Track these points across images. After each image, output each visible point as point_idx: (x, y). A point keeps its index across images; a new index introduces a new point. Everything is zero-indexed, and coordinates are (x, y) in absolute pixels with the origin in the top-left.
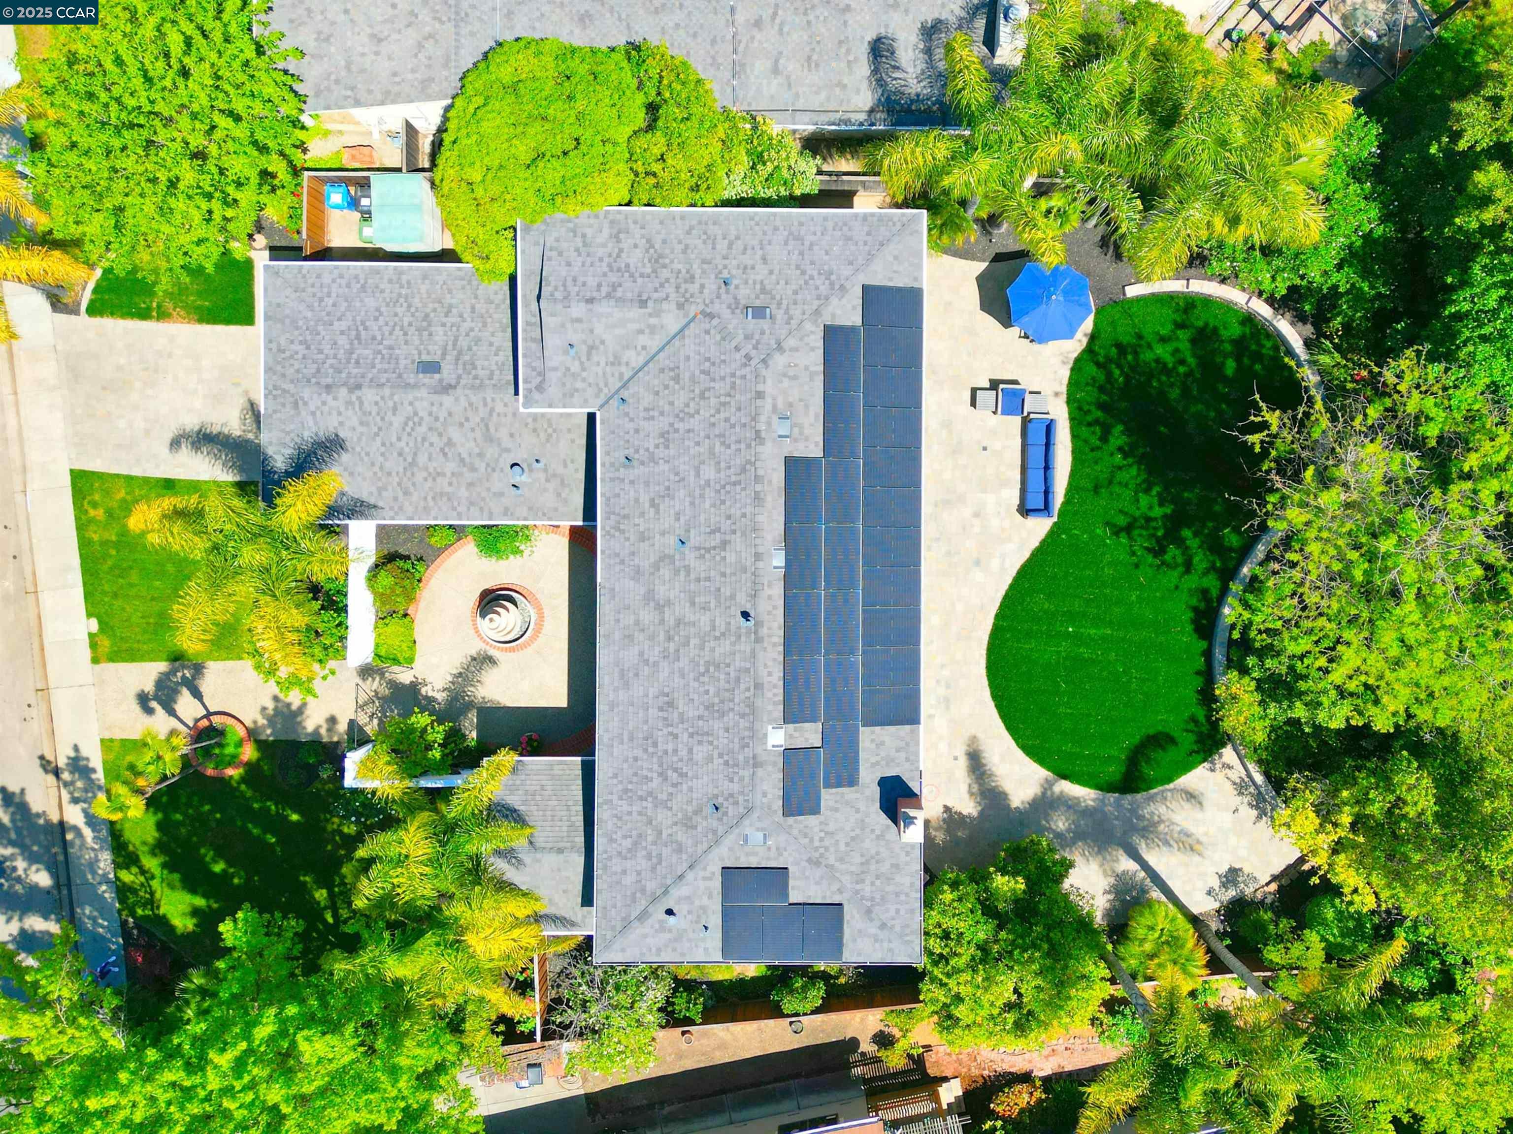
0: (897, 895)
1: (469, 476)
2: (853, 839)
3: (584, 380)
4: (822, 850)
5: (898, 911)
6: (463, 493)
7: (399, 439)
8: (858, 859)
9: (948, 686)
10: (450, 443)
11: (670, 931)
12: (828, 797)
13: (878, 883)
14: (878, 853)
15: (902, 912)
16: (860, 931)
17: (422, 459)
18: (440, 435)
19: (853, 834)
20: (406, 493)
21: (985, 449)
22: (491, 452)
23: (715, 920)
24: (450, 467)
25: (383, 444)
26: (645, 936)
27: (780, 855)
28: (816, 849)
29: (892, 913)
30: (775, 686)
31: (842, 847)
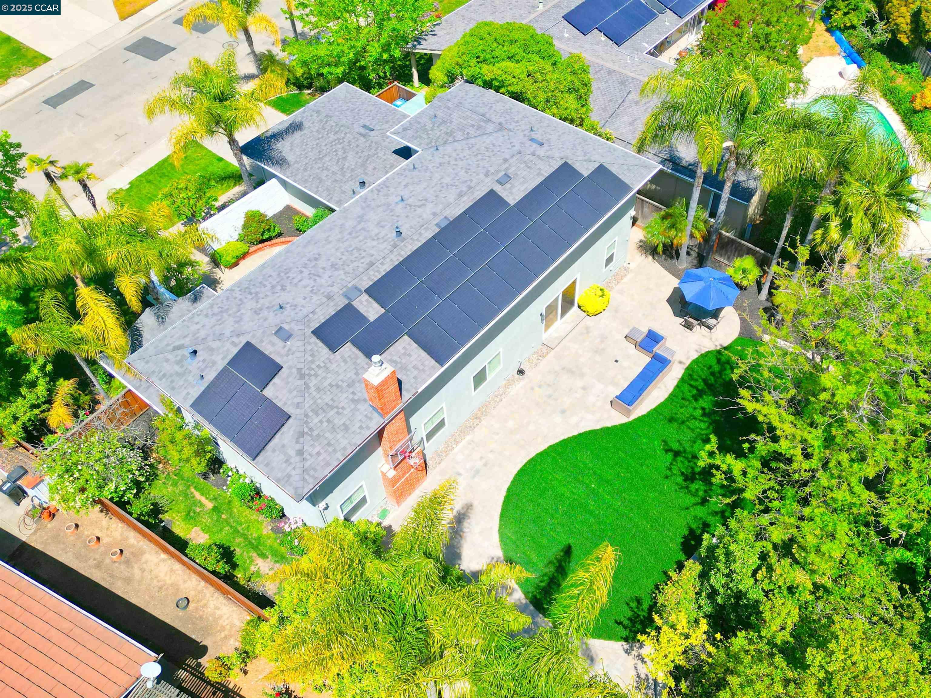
0: (329, 444)
1: (339, 177)
2: (338, 386)
3: (428, 134)
4: (312, 372)
5: (318, 454)
6: (328, 183)
7: (326, 145)
8: (327, 398)
9: (485, 465)
10: (345, 158)
11: (182, 367)
12: (348, 349)
13: (325, 424)
14: (343, 408)
15: (321, 458)
16: (283, 446)
17: (327, 159)
18: (344, 153)
19: (340, 383)
20: (305, 170)
21: (616, 361)
22: (360, 171)
23: (211, 376)
24: (335, 168)
25: (317, 144)
26: (167, 361)
27: (287, 355)
28: (310, 369)
29: (314, 452)
30: (378, 271)
31: (326, 384)
